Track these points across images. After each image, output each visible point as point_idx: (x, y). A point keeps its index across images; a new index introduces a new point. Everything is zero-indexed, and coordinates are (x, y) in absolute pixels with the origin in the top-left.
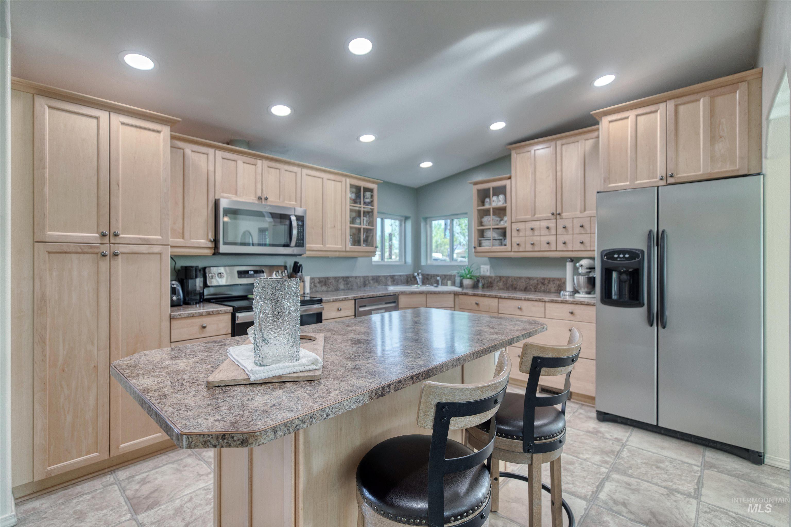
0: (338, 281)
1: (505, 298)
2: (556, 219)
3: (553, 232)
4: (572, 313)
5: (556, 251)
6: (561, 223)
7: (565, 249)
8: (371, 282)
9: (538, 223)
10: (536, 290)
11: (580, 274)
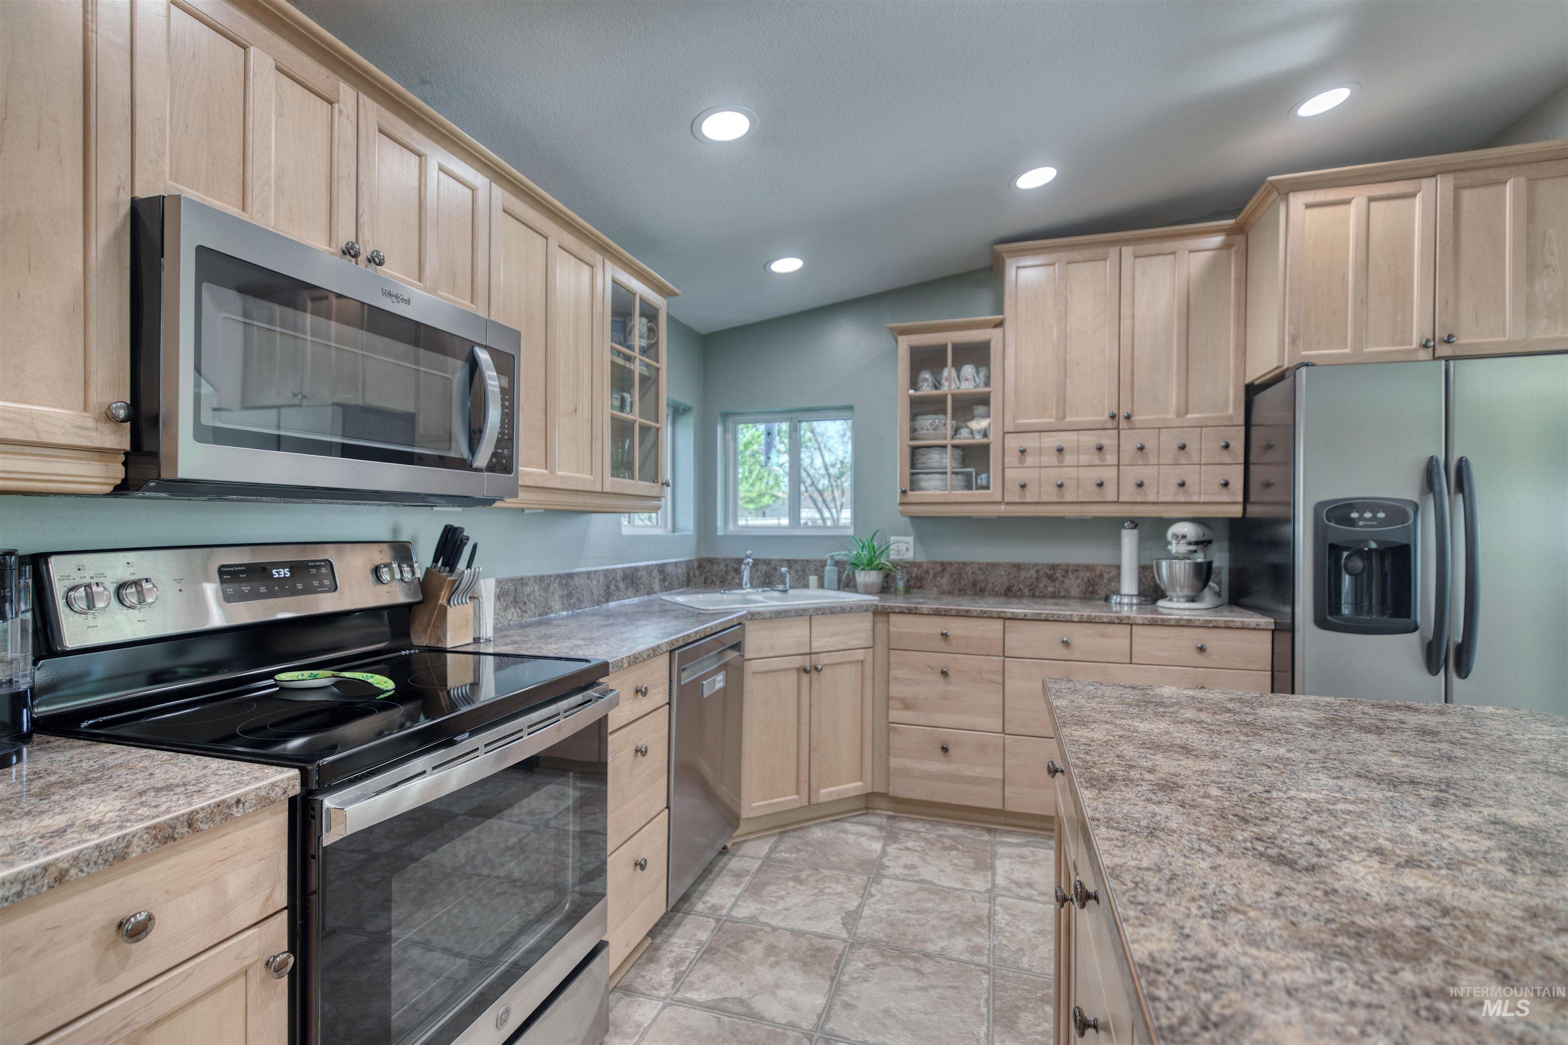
0: (546, 590)
1: (1025, 619)
2: (1118, 428)
3: (1111, 458)
4: (1202, 649)
5: (1117, 502)
6: (1130, 441)
7: (1139, 499)
8: (622, 585)
9: (1073, 436)
10: (1035, 594)
11: (1171, 557)
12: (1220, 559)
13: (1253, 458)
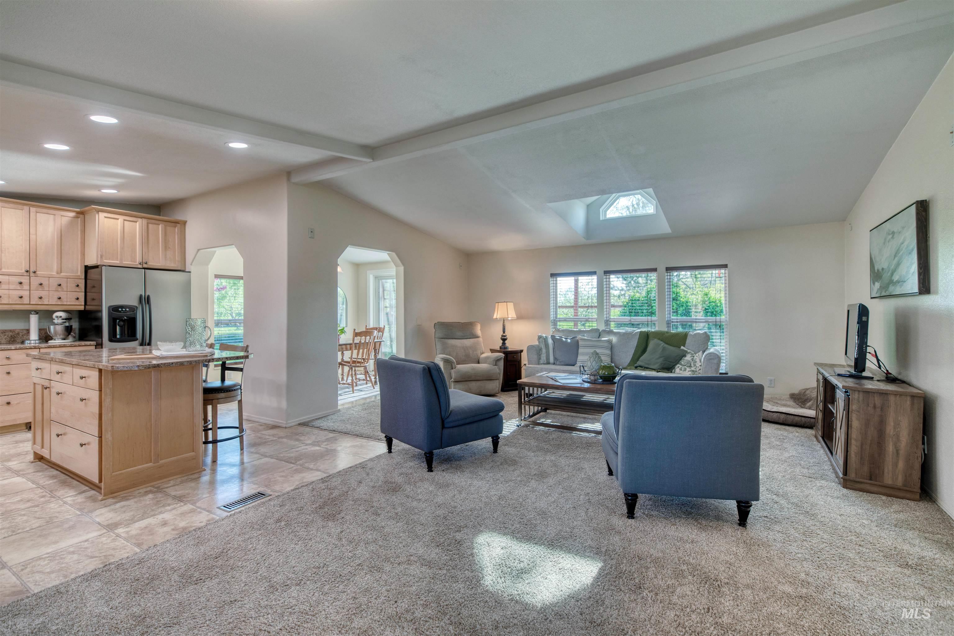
2: (29, 276)
3: (26, 287)
5: (29, 304)
6: (35, 281)
7: (40, 303)
9: (6, 277)
11: (55, 324)
12: (75, 325)
13: (88, 290)
